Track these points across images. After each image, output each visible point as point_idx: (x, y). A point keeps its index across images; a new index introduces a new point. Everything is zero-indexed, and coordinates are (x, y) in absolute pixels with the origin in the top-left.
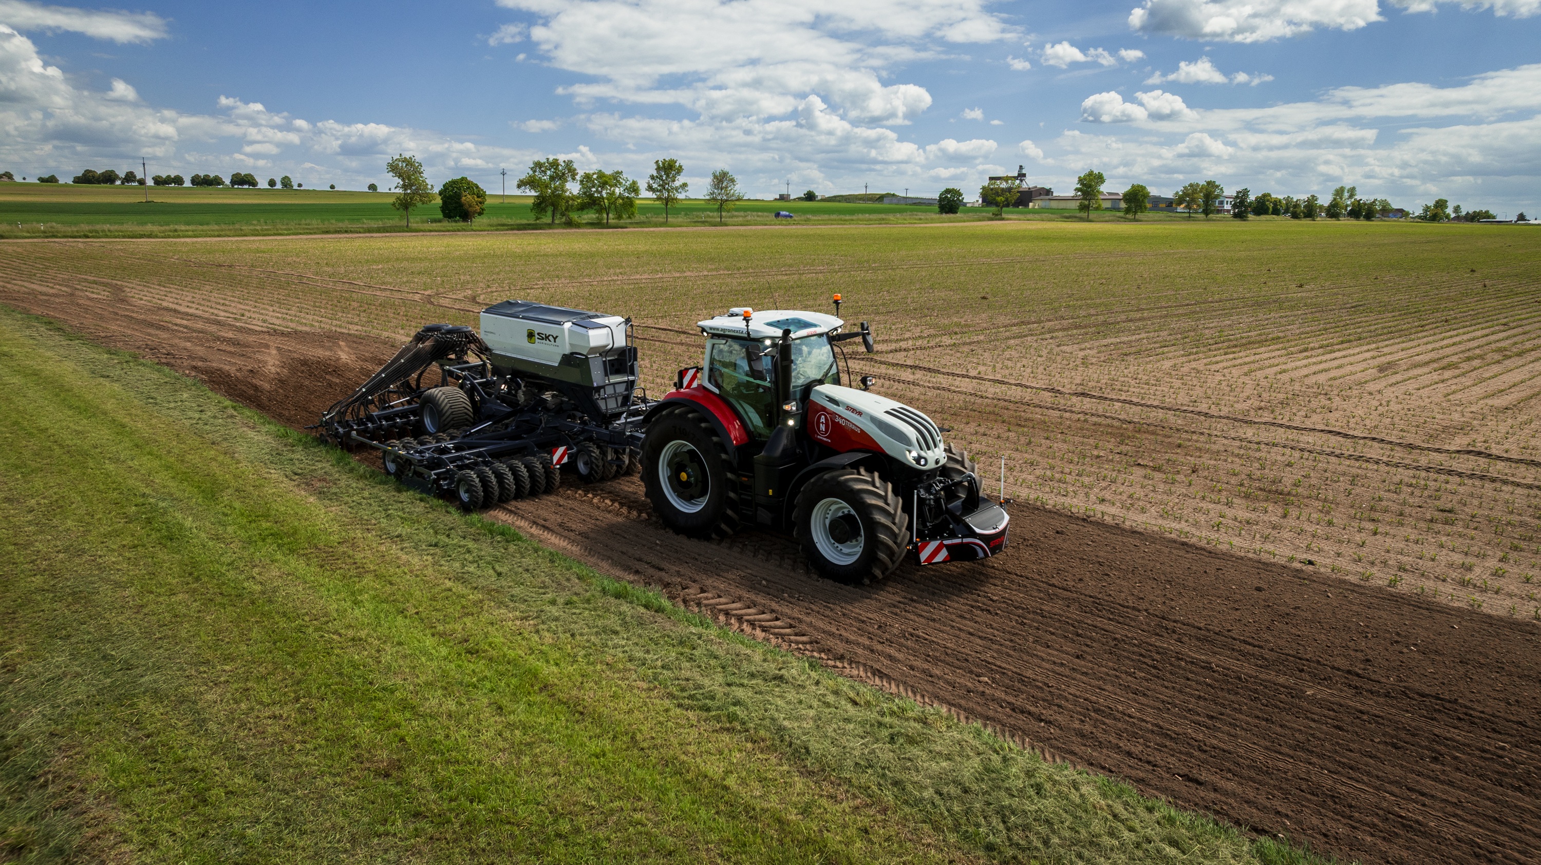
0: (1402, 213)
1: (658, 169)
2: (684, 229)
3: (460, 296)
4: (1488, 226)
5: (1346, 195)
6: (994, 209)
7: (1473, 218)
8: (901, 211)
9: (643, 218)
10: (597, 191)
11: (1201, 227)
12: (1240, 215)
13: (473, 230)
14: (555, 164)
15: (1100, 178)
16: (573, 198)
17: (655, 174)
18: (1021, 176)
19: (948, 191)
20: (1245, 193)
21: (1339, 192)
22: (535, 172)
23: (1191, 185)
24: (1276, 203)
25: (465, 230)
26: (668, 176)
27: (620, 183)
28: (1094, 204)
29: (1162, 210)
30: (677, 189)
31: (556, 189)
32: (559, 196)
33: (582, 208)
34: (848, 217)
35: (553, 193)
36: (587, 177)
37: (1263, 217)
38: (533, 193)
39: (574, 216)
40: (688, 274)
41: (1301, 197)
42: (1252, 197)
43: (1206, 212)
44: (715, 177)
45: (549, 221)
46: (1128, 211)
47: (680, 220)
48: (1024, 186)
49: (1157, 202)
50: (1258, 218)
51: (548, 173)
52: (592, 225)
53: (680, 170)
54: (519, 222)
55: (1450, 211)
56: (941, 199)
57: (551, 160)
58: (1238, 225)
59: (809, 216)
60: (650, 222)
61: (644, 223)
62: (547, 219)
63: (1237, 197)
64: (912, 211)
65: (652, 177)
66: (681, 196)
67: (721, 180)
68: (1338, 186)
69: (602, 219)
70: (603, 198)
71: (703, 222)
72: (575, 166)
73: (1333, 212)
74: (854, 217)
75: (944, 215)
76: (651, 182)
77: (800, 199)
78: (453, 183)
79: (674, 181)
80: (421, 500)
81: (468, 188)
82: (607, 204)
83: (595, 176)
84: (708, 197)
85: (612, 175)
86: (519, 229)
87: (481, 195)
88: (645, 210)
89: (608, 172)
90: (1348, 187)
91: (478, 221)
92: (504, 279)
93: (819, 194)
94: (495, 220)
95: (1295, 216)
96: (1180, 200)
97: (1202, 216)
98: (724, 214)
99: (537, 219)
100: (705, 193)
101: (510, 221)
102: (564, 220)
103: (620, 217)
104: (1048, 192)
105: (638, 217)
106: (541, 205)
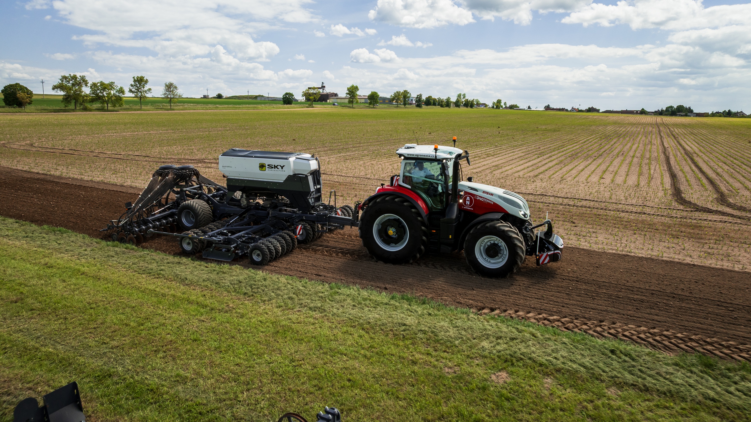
0: (485, 105)
1: (135, 81)
2: (151, 112)
3: (24, 143)
4: (516, 111)
5: (462, 97)
6: (309, 102)
7: (512, 107)
8: (264, 103)
9: (128, 107)
10: (100, 92)
11: (402, 110)
12: (419, 106)
13: (25, 112)
14: (75, 77)
15: (356, 88)
16: (87, 96)
17: (133, 83)
18: (323, 87)
19: (287, 94)
20: (421, 95)
21: (459, 96)
22: (62, 81)
23: (397, 92)
24: (434, 100)
25: (20, 112)
26: (140, 85)
27: (114, 88)
28: (355, 101)
29: (387, 103)
30: (146, 92)
31: (76, 90)
32: (78, 94)
33: (93, 101)
34: (238, 106)
35: (74, 93)
36: (94, 85)
37: (429, 107)
38: (62, 93)
39: (88, 105)
40: (152, 132)
41: (444, 97)
42: (424, 98)
43: (405, 104)
44: (166, 85)
45: (73, 108)
46: (370, 103)
47: (148, 107)
48: (325, 92)
49: (384, 100)
50: (427, 107)
51: (71, 82)
52: (98, 110)
53: (146, 82)
54: (55, 108)
55: (502, 104)
56: (283, 98)
57: (72, 75)
58: (418, 110)
59: (218, 106)
60: (132, 109)
61: (128, 109)
62: (72, 106)
63: (417, 98)
64: (270, 103)
65: (132, 85)
66: (149, 95)
67: (170, 87)
68: (459, 93)
69: (104, 107)
70: (104, 96)
71: (161, 109)
72: (87, 79)
73: (457, 104)
74: (241, 106)
75: (285, 106)
76: (131, 88)
77: (214, 98)
78: (10, 86)
79: (144, 87)
80: (16, 222)
81: (21, 89)
82: (106, 99)
83: (99, 84)
84: (163, 96)
85: (109, 84)
86: (55, 112)
87: (30, 93)
88: (128, 102)
89: (106, 82)
90: (462, 94)
91: (28, 108)
92: (49, 136)
93: (225, 95)
94: (39, 107)
95: (442, 106)
96: (393, 99)
97: (403, 106)
98: (172, 104)
99: (66, 106)
100: (162, 93)
101: (49, 108)
102: (82, 107)
103: (114, 106)
104: (336, 95)
105: (125, 106)
106: (67, 99)
